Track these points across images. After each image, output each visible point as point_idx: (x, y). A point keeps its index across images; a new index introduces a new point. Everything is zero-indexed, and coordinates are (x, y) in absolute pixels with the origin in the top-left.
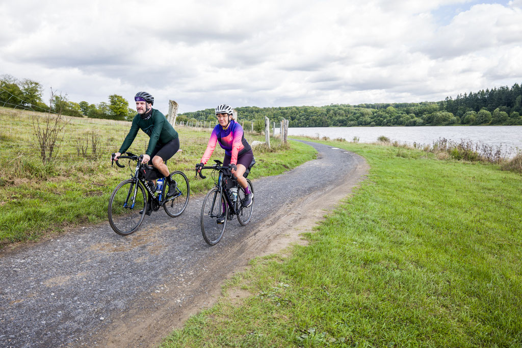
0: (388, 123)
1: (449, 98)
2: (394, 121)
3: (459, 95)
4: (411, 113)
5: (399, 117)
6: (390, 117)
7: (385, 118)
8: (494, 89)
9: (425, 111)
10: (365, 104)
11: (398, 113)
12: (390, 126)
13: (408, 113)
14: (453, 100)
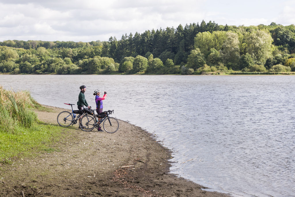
0: (36, 69)
1: (113, 38)
2: (44, 67)
3: (124, 36)
4: (68, 57)
5: (52, 62)
6: (41, 61)
7: (33, 62)
8: (159, 30)
9: (85, 54)
10: (15, 41)
11: (52, 57)
12: (38, 74)
13: (64, 56)
14: (118, 40)
